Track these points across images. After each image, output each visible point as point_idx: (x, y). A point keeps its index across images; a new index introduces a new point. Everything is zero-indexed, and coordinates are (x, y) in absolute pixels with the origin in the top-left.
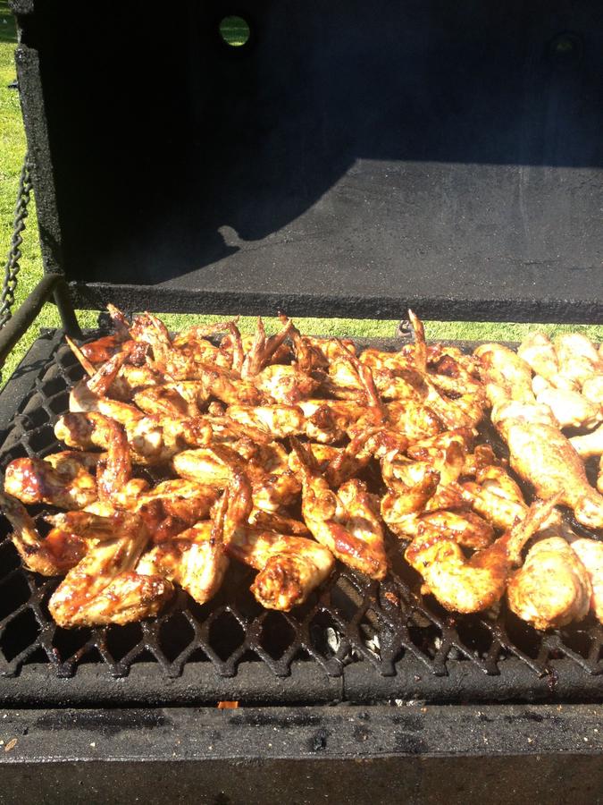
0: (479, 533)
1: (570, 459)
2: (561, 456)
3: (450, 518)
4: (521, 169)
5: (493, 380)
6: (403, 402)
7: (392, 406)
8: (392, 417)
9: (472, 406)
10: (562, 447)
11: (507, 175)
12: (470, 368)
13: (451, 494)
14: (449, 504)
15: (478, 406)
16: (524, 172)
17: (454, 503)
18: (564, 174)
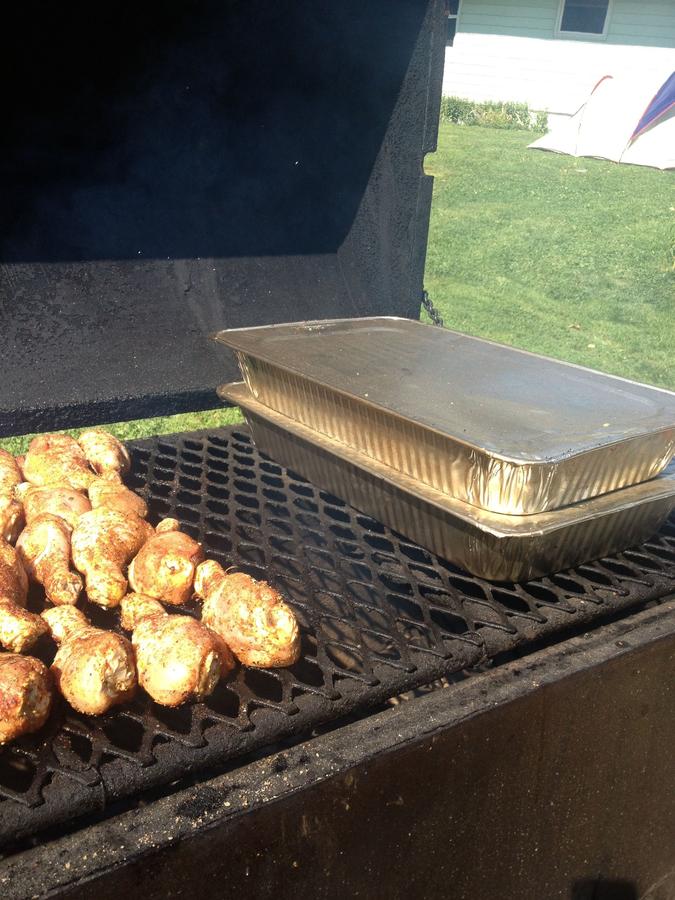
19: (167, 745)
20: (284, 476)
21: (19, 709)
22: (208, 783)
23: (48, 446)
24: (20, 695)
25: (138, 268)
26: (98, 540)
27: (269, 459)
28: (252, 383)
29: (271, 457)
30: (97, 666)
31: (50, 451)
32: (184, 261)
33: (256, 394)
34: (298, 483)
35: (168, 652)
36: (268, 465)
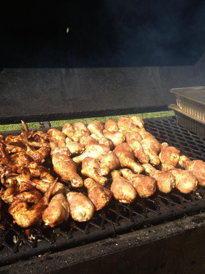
0: (36, 197)
1: (70, 165)
2: (68, 165)
3: (25, 194)
4: (62, 69)
5: (52, 141)
6: (18, 153)
7: (13, 156)
8: (12, 160)
9: (43, 151)
10: (68, 162)
11: (58, 71)
12: (45, 138)
13: (28, 185)
14: (26, 189)
15: (45, 151)
16: (63, 70)
17: (28, 188)
18: (76, 70)
19: (187, 203)
20: (189, 133)
21: (152, 189)
22: (198, 215)
23: (125, 120)
24: (153, 185)
25: (138, 69)
26: (151, 147)
27: (183, 127)
28: (181, 105)
29: (184, 127)
30: (169, 181)
31: (125, 121)
32: (151, 67)
33: (181, 108)
34: (194, 135)
35: (186, 179)
36: (183, 129)
